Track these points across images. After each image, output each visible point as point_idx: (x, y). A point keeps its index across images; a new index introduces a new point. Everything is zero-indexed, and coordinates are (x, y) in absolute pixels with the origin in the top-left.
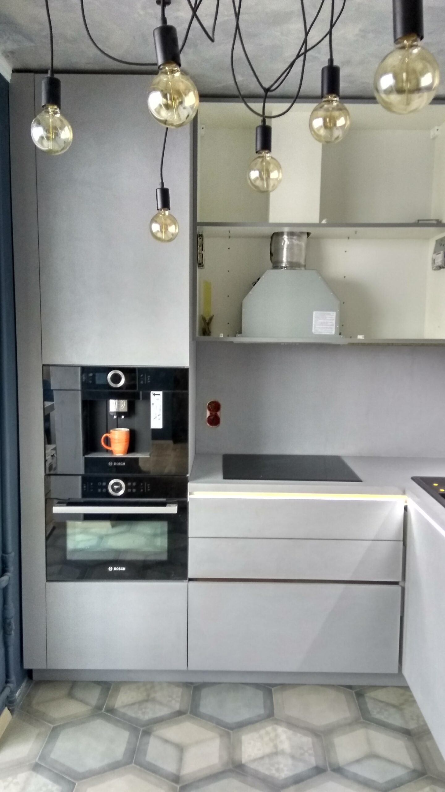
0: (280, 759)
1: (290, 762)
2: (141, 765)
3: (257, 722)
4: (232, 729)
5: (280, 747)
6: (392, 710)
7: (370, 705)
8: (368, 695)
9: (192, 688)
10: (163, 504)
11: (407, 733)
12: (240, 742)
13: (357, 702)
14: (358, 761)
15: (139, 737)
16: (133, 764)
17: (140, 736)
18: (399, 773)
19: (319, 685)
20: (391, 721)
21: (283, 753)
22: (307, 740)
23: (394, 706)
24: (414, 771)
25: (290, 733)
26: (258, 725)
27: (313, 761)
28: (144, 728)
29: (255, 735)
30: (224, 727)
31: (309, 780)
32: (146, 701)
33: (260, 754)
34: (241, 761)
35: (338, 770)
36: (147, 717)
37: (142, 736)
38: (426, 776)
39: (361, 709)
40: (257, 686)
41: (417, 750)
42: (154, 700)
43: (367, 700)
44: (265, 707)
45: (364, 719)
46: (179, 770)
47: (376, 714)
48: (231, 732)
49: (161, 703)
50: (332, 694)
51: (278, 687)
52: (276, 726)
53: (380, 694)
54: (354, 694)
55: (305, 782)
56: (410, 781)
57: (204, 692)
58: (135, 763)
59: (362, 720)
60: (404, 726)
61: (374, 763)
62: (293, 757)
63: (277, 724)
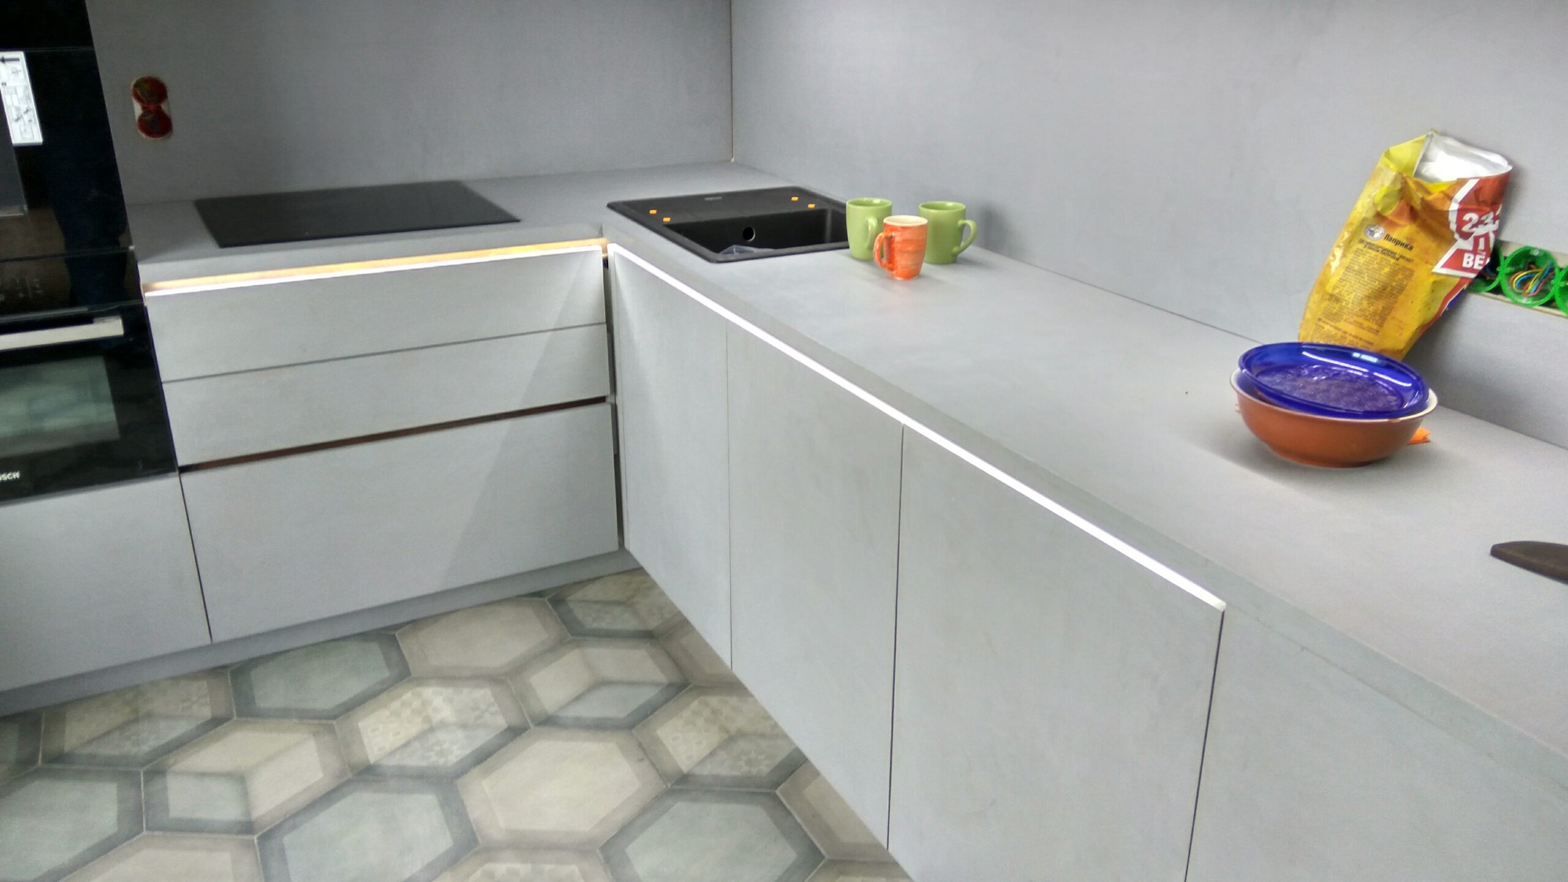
0: (440, 735)
1: (460, 734)
2: (163, 828)
3: (381, 691)
4: (335, 717)
5: (436, 718)
6: (617, 611)
7: (579, 612)
8: (571, 598)
9: (229, 674)
10: (85, 320)
11: (647, 636)
12: (356, 732)
13: (555, 613)
14: (578, 698)
15: (142, 785)
16: (145, 832)
17: (142, 781)
18: (647, 694)
19: (482, 605)
20: (618, 626)
21: (443, 725)
22: (483, 694)
23: (619, 603)
24: (670, 685)
25: (448, 691)
26: (384, 697)
27: (501, 722)
28: (145, 768)
29: (384, 713)
30: (319, 718)
31: (502, 751)
32: (136, 720)
33: (401, 740)
34: (368, 760)
35: (549, 722)
36: (145, 748)
37: (147, 782)
38: (691, 686)
39: (564, 622)
40: (364, 636)
41: (669, 655)
42: (150, 716)
43: (571, 605)
44: (389, 665)
45: (572, 635)
46: (248, 812)
47: (591, 622)
48: (334, 722)
49: (168, 717)
50: (508, 613)
51: (407, 627)
52: (418, 689)
53: (593, 592)
54: (548, 603)
55: (495, 756)
56: (667, 701)
57: (256, 674)
58: (148, 829)
59: (570, 637)
60: (641, 628)
61: (605, 693)
62: (464, 726)
63: (419, 685)
